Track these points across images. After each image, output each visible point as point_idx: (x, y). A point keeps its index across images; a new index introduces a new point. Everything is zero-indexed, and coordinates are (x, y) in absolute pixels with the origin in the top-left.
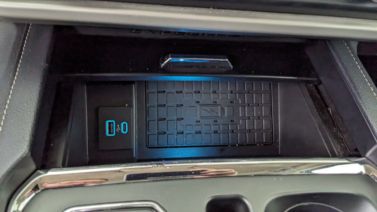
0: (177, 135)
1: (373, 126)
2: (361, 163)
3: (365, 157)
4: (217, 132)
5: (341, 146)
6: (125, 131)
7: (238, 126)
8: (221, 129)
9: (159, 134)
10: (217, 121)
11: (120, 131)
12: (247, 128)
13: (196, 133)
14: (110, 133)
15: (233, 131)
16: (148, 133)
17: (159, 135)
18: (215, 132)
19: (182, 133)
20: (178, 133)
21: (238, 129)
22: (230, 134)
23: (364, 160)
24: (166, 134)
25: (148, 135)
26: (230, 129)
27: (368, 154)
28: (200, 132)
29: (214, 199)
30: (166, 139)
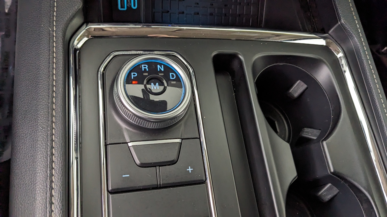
0: (178, 15)
1: (338, 8)
2: (324, 38)
3: (328, 33)
4: (212, 14)
5: (312, 26)
6: (134, 6)
7: (231, 10)
8: (216, 12)
9: (163, 12)
10: (213, 5)
11: (131, 6)
12: (237, 13)
13: (195, 14)
14: (122, 7)
15: (225, 15)
16: (154, 10)
17: (163, 14)
18: (211, 14)
19: (183, 13)
20: (180, 13)
21: (230, 13)
22: (223, 17)
23: (327, 36)
24: (169, 13)
25: (154, 12)
26: (223, 12)
27: (330, 32)
28: (198, 14)
29: (219, 53)
30: (169, 17)
